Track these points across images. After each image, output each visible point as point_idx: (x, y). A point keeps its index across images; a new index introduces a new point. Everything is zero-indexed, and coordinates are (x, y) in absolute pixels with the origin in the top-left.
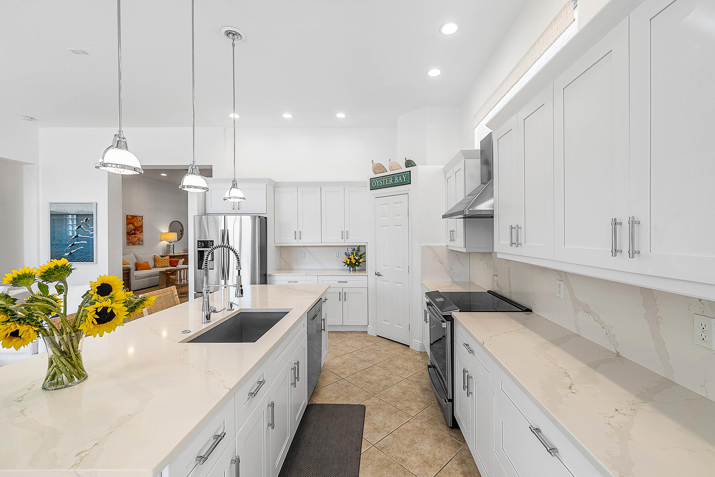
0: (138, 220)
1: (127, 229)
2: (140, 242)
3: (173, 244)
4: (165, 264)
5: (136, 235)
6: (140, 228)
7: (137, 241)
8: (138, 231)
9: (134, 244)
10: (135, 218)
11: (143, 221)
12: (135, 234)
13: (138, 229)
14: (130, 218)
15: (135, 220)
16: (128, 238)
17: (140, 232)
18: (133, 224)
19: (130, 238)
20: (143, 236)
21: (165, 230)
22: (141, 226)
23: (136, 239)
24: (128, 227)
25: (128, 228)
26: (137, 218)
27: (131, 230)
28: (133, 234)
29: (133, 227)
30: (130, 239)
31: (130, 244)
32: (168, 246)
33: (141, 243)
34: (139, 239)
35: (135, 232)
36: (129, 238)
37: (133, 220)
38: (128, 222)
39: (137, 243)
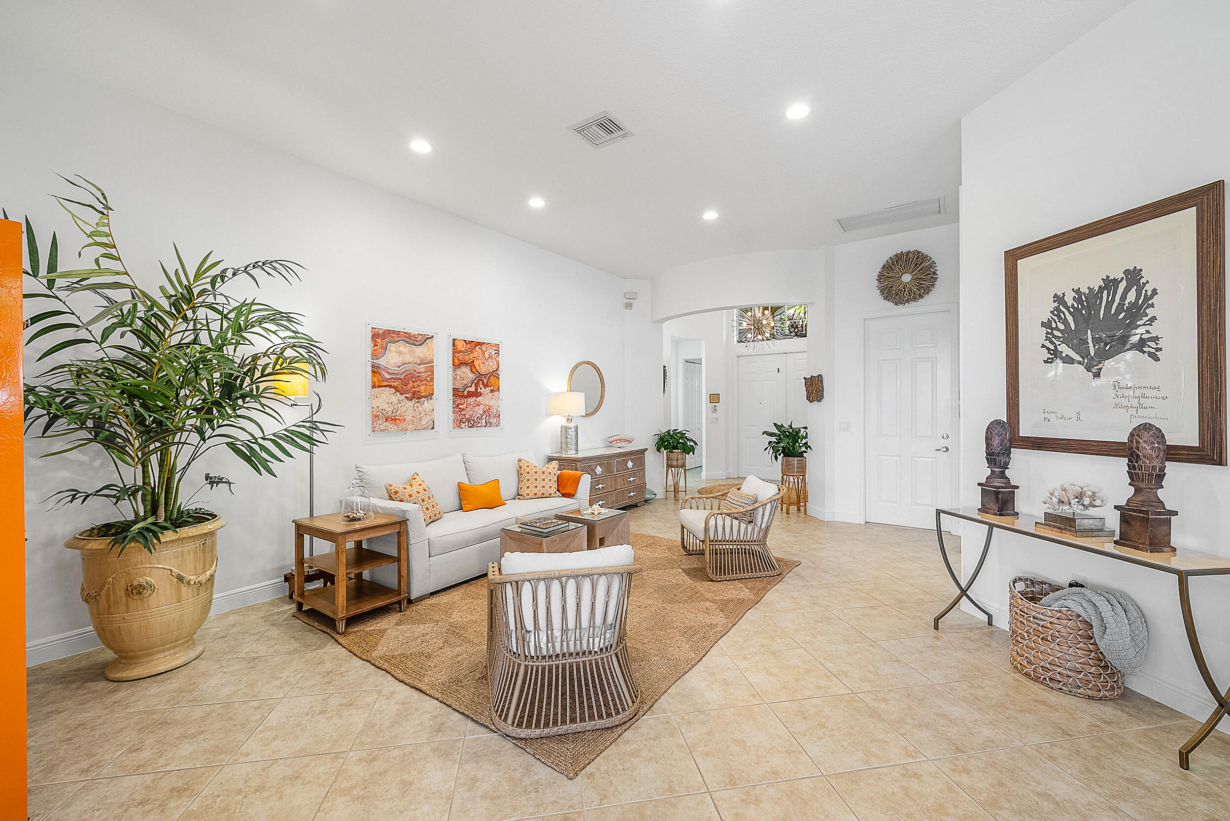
0: (487, 356)
1: (455, 379)
2: (490, 418)
3: (574, 425)
4: (543, 487)
5: (480, 398)
6: (492, 377)
7: (484, 417)
8: (486, 386)
9: (473, 423)
10: (477, 348)
11: (500, 359)
12: (477, 394)
13: (485, 382)
14: (464, 349)
15: (475, 354)
16: (457, 406)
17: (492, 391)
18: (471, 365)
19: (464, 406)
20: (500, 402)
21: (557, 383)
22: (495, 374)
23: (480, 410)
24: (456, 374)
25: (458, 377)
26: (484, 348)
27: (465, 382)
28: (471, 395)
29: (471, 376)
30: (464, 410)
31: (463, 425)
32: (565, 429)
33: (495, 421)
34: (487, 412)
35: (476, 389)
36: (460, 406)
37: (472, 355)
38: (456, 361)
39: (484, 421)
